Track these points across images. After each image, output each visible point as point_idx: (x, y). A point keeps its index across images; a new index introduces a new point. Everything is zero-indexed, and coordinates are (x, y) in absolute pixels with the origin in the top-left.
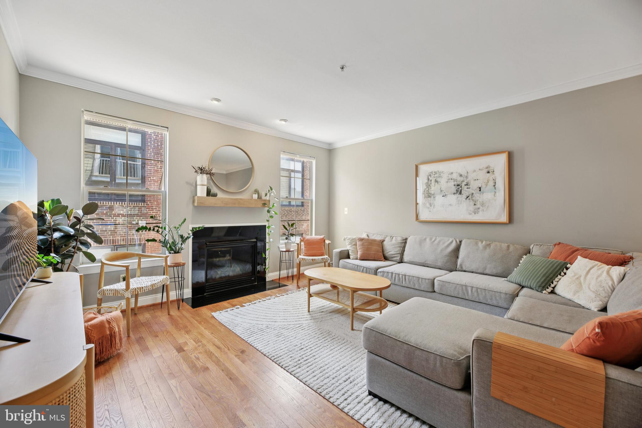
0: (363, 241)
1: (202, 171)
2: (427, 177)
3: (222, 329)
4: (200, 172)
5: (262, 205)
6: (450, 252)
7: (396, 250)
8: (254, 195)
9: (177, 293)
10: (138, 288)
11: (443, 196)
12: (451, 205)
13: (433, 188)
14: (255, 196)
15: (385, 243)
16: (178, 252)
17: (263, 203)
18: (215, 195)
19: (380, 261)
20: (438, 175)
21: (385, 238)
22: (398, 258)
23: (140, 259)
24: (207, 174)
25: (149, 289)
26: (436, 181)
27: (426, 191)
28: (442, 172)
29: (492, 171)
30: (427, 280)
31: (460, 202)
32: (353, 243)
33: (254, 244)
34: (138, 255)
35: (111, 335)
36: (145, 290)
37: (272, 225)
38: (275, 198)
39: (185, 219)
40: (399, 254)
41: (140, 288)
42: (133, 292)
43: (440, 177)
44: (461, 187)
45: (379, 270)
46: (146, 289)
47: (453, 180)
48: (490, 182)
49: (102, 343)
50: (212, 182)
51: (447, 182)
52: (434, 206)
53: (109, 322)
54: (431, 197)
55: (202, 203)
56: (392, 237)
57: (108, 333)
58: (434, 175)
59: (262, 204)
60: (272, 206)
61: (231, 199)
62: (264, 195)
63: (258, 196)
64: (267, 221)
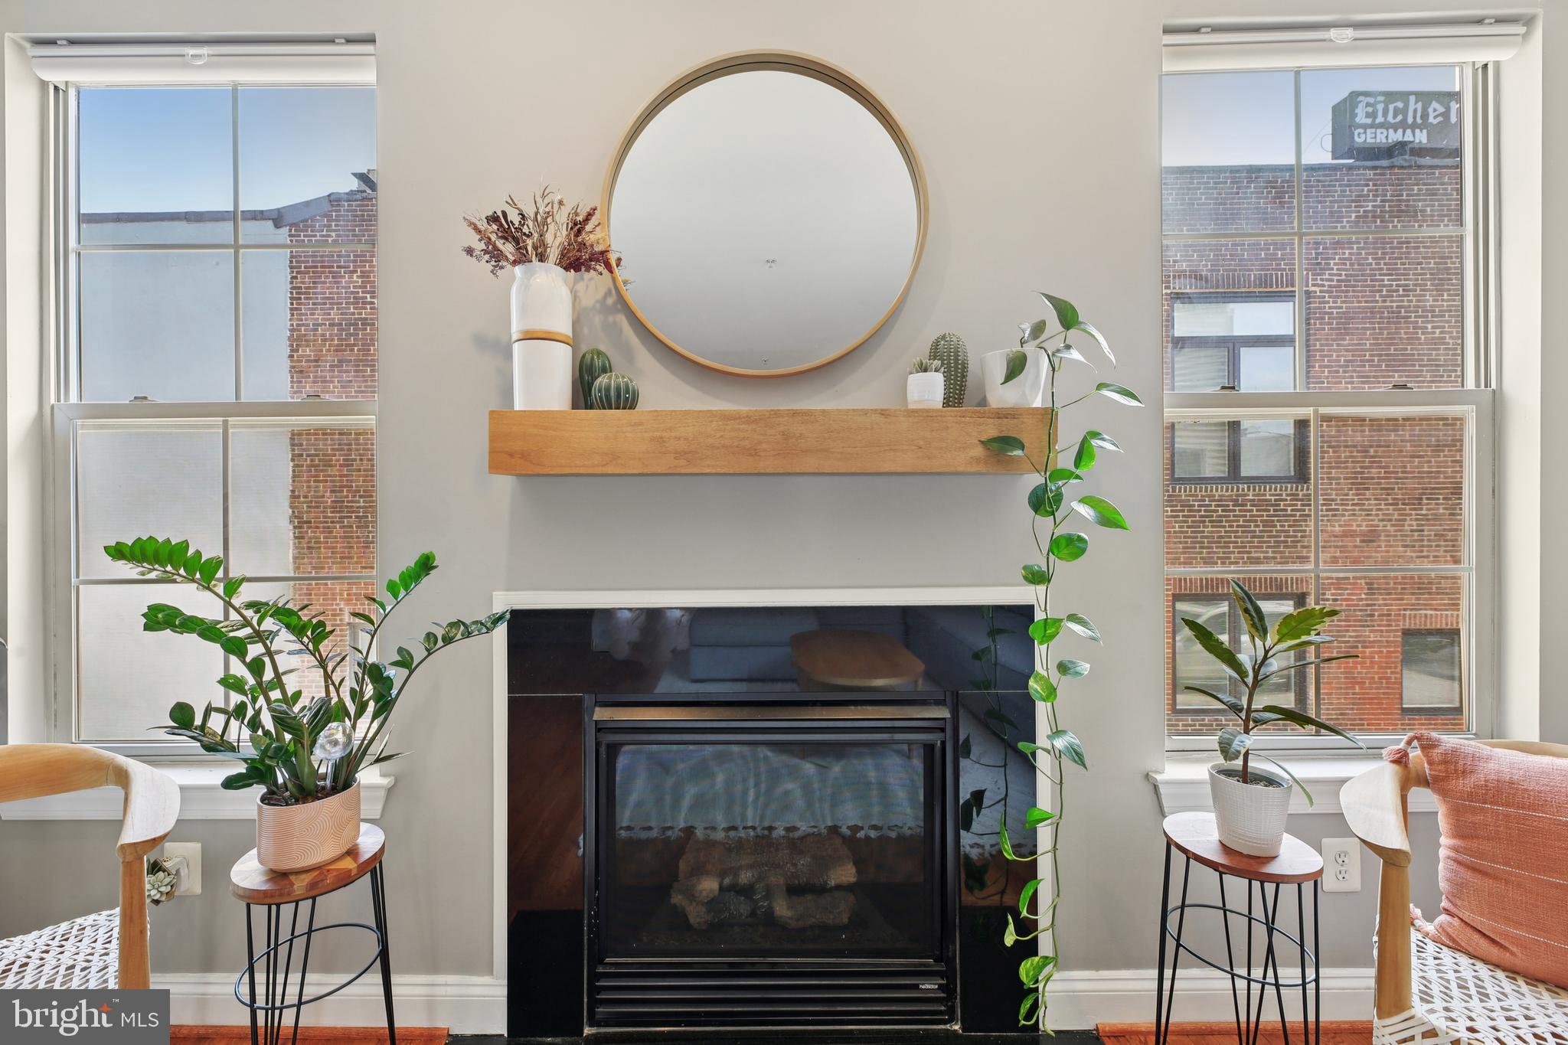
1: (521, 244)
4: (514, 251)
5: (979, 451)
8: (916, 381)
14: (930, 388)
17: (992, 432)
18: (625, 400)
37: (1073, 618)
38: (1100, 387)
50: (631, 324)
59: (987, 445)
60: (1078, 460)
61: (727, 417)
62: (999, 370)
63: (947, 387)
64: (1037, 577)
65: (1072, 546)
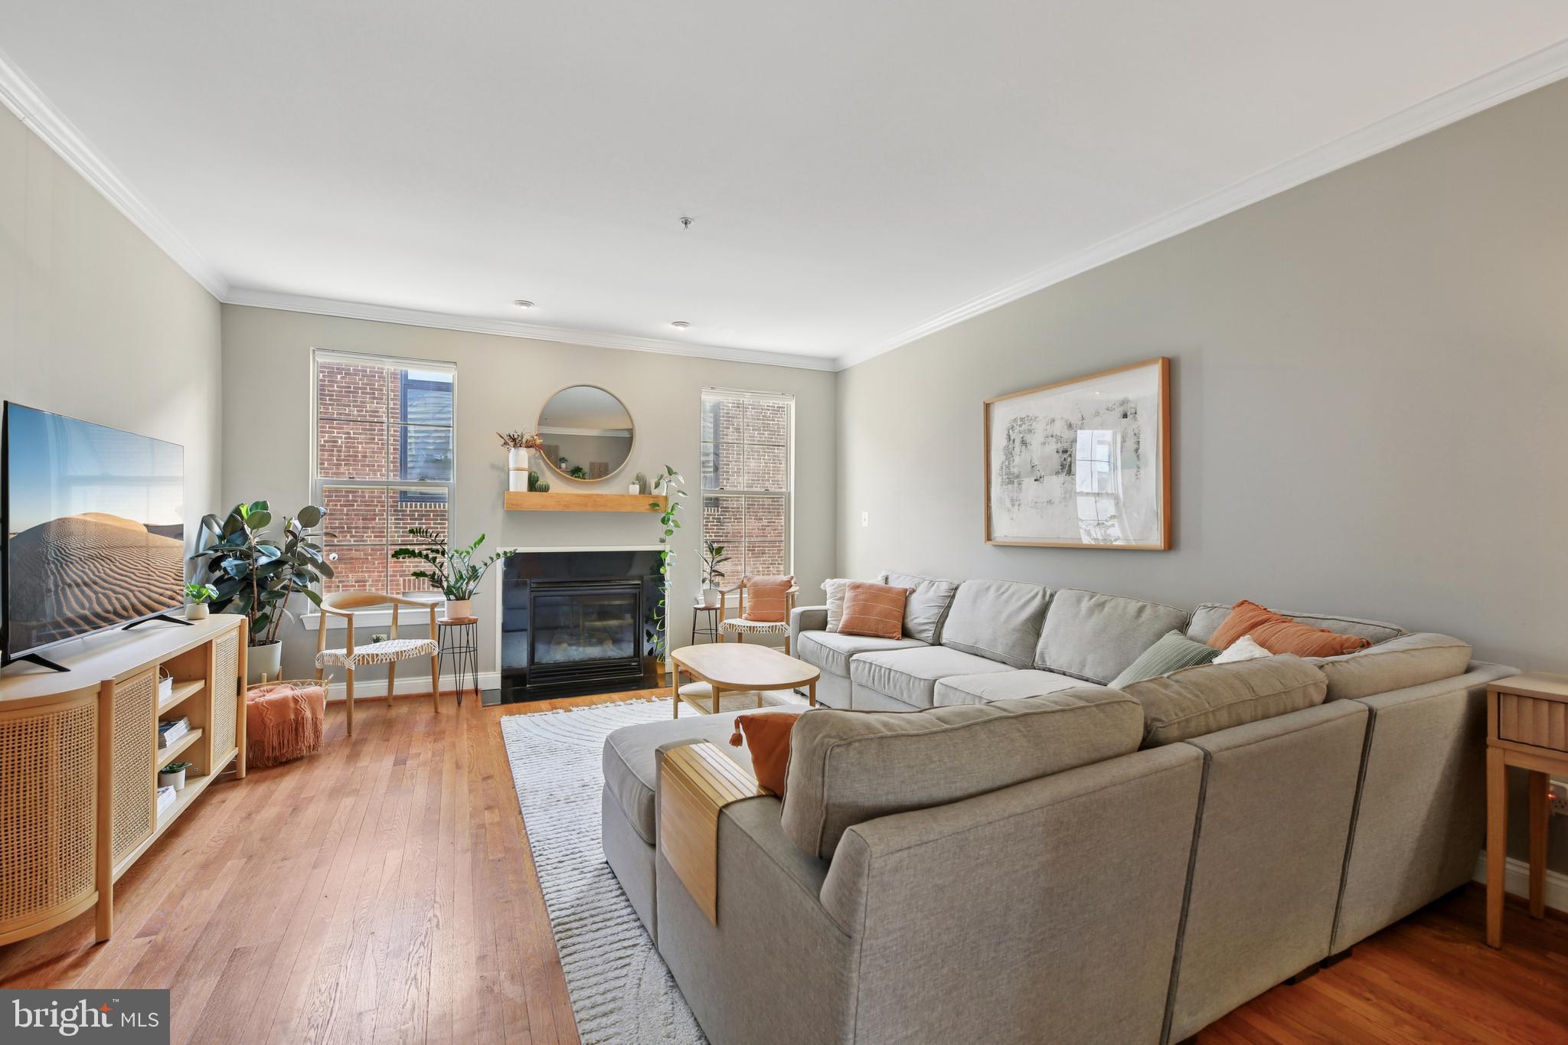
0: (859, 590)
1: (515, 441)
2: (1007, 433)
3: (493, 742)
4: (513, 443)
5: (648, 507)
6: (1025, 621)
7: (928, 615)
8: (631, 487)
9: (458, 678)
10: (368, 655)
11: (1035, 480)
12: (1050, 502)
13: (1017, 460)
14: (635, 489)
15: (914, 597)
16: (463, 598)
17: (651, 502)
18: (545, 489)
19: (889, 638)
20: (1026, 425)
21: (919, 584)
22: (930, 634)
23: (396, 609)
24: (528, 447)
25: (390, 659)
26: (1024, 443)
27: (1004, 467)
28: (1036, 418)
29: (1133, 411)
30: (922, 682)
31: (1068, 495)
32: (839, 595)
33: (638, 590)
34: (392, 600)
35: (297, 721)
36: (382, 660)
38: (679, 491)
39: (483, 537)
40: (934, 623)
41: (373, 655)
42: (359, 660)
43: (1030, 431)
44: (1070, 456)
45: (855, 657)
46: (384, 659)
47: (1054, 440)
48: (1127, 439)
49: (283, 732)
50: (547, 468)
51: (1044, 444)
52: (1019, 505)
53: (296, 701)
54: (1013, 483)
55: (517, 505)
56: (932, 583)
57: (293, 717)
58: (1020, 426)
59: (650, 505)
60: (672, 510)
61: (578, 496)
62: (653, 485)
63: (640, 488)
64: (663, 541)
65: (669, 532)
